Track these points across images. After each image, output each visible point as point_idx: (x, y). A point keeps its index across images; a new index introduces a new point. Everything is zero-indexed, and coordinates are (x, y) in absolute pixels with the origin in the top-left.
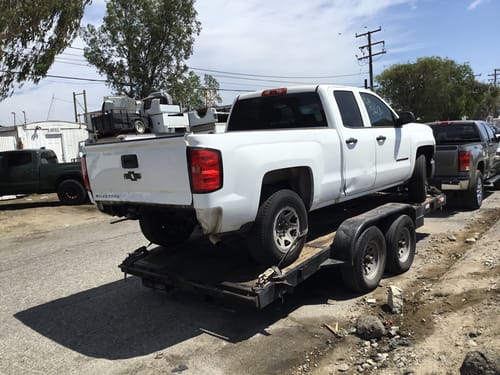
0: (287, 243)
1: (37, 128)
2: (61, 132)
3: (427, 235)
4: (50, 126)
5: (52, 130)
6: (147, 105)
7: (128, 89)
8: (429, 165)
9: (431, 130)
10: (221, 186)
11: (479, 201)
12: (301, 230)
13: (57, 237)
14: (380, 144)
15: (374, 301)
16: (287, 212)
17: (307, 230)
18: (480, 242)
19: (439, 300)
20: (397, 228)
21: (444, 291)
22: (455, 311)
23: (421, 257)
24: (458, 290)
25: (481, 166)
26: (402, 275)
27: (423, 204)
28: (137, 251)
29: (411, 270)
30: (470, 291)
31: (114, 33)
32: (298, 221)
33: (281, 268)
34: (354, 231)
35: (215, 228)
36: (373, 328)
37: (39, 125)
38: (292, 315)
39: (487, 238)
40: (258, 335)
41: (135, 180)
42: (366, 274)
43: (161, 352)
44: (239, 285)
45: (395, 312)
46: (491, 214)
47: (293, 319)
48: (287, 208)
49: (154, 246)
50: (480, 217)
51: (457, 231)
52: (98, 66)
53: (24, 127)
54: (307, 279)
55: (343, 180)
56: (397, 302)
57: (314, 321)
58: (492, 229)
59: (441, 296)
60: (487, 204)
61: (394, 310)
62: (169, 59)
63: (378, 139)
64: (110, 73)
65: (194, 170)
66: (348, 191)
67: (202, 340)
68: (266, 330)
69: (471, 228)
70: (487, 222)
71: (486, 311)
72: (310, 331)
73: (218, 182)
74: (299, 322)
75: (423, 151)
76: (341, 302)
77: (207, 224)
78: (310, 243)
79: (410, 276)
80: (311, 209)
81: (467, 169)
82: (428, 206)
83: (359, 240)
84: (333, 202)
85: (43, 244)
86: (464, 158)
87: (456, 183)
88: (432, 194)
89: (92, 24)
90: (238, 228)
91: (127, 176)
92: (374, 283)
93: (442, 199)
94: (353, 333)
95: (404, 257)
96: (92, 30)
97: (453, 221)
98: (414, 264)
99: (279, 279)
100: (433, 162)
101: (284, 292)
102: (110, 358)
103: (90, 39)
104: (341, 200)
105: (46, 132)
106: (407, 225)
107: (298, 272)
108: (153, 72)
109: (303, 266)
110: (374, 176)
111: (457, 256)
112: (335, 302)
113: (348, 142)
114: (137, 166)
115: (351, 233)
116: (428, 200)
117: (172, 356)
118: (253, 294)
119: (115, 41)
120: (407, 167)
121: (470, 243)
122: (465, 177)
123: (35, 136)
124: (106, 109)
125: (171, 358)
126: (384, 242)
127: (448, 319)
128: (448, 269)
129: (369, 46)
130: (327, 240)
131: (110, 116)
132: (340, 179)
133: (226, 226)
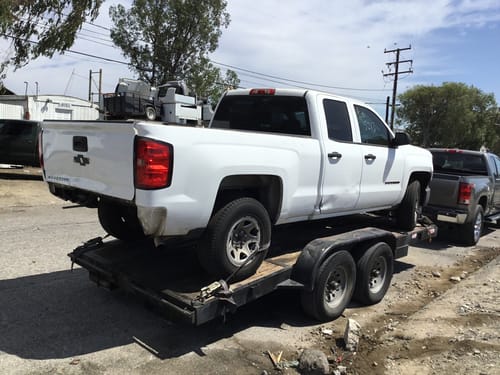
0: (242, 256)
1: (48, 101)
2: (72, 108)
3: (411, 266)
4: (61, 100)
5: (63, 105)
6: (162, 92)
7: (150, 74)
8: (423, 193)
9: (431, 156)
10: (168, 184)
11: (476, 237)
12: (261, 244)
13: (36, 213)
14: (369, 163)
15: (330, 332)
16: (247, 223)
17: (269, 245)
18: (463, 283)
19: (398, 343)
20: (372, 255)
21: (407, 334)
22: (412, 359)
23: (399, 289)
24: (422, 335)
25: (483, 201)
26: (371, 307)
27: (409, 233)
28: (91, 241)
29: (382, 304)
30: (433, 339)
31: (143, 17)
32: (259, 234)
33: (229, 284)
34: (319, 253)
35: (158, 229)
36: (315, 364)
37: (50, 98)
38: (238, 335)
39: (472, 280)
40: (192, 353)
41: (83, 164)
42: (329, 301)
43: (80, 357)
44: (179, 296)
45: (348, 350)
46: (486, 253)
47: (237, 341)
48: (248, 218)
49: (111, 238)
50: (473, 254)
51: (445, 266)
52: (123, 48)
53: (35, 98)
54: (259, 299)
55: (319, 195)
56: (353, 339)
57: (259, 346)
58: (481, 270)
59: (402, 338)
60: (485, 242)
61: (347, 346)
62: (194, 50)
63: (367, 157)
64: (134, 57)
65: (140, 162)
66: (324, 208)
67: (129, 350)
68: (203, 349)
69: (460, 265)
70: (479, 262)
71: (444, 365)
72: (250, 356)
73: (165, 179)
74: (242, 345)
75: (418, 177)
76: (294, 328)
77: (148, 224)
78: (273, 259)
79: (380, 309)
80: (278, 223)
81: (467, 202)
82: (415, 236)
83: (325, 263)
84: (306, 218)
85: (20, 218)
86: (465, 191)
87: (454, 216)
88: (422, 223)
89: (123, 5)
90: (186, 232)
91: (77, 159)
92: (336, 312)
93: (433, 231)
94: (294, 367)
95: (376, 288)
96: (122, 11)
97: (444, 255)
98: (386, 297)
99: (224, 295)
100: (428, 190)
101: (228, 311)
102: (22, 357)
103: (119, 19)
104: (315, 218)
105: (56, 106)
106: (385, 254)
107: (249, 290)
108: (176, 61)
109: (255, 283)
110: (357, 196)
111: (435, 294)
112: (289, 327)
113: (330, 156)
114: (86, 150)
115: (316, 255)
116: (417, 229)
117: (89, 364)
118: (191, 308)
119: (143, 24)
120: (397, 191)
121: (454, 282)
122: (464, 211)
123: (44, 109)
124: (119, 91)
125: (87, 366)
126: (354, 269)
127: (402, 367)
128: (422, 307)
129: (397, 64)
130: (291, 259)
131: (123, 99)
132: (316, 194)
133: (170, 229)
